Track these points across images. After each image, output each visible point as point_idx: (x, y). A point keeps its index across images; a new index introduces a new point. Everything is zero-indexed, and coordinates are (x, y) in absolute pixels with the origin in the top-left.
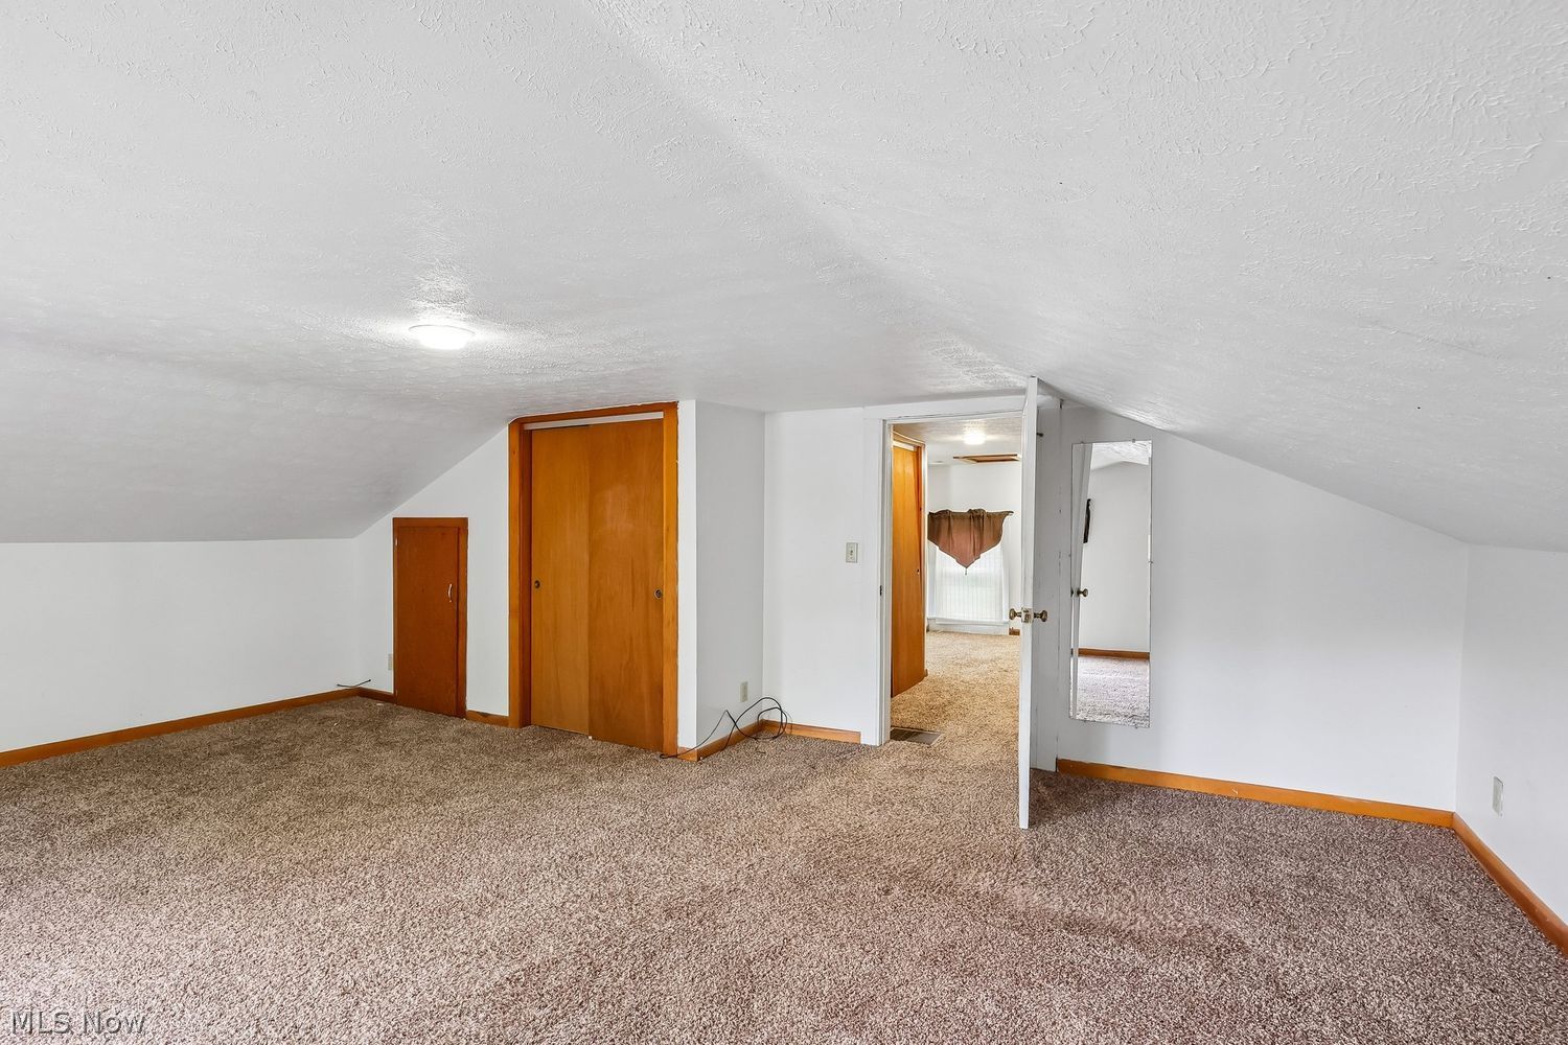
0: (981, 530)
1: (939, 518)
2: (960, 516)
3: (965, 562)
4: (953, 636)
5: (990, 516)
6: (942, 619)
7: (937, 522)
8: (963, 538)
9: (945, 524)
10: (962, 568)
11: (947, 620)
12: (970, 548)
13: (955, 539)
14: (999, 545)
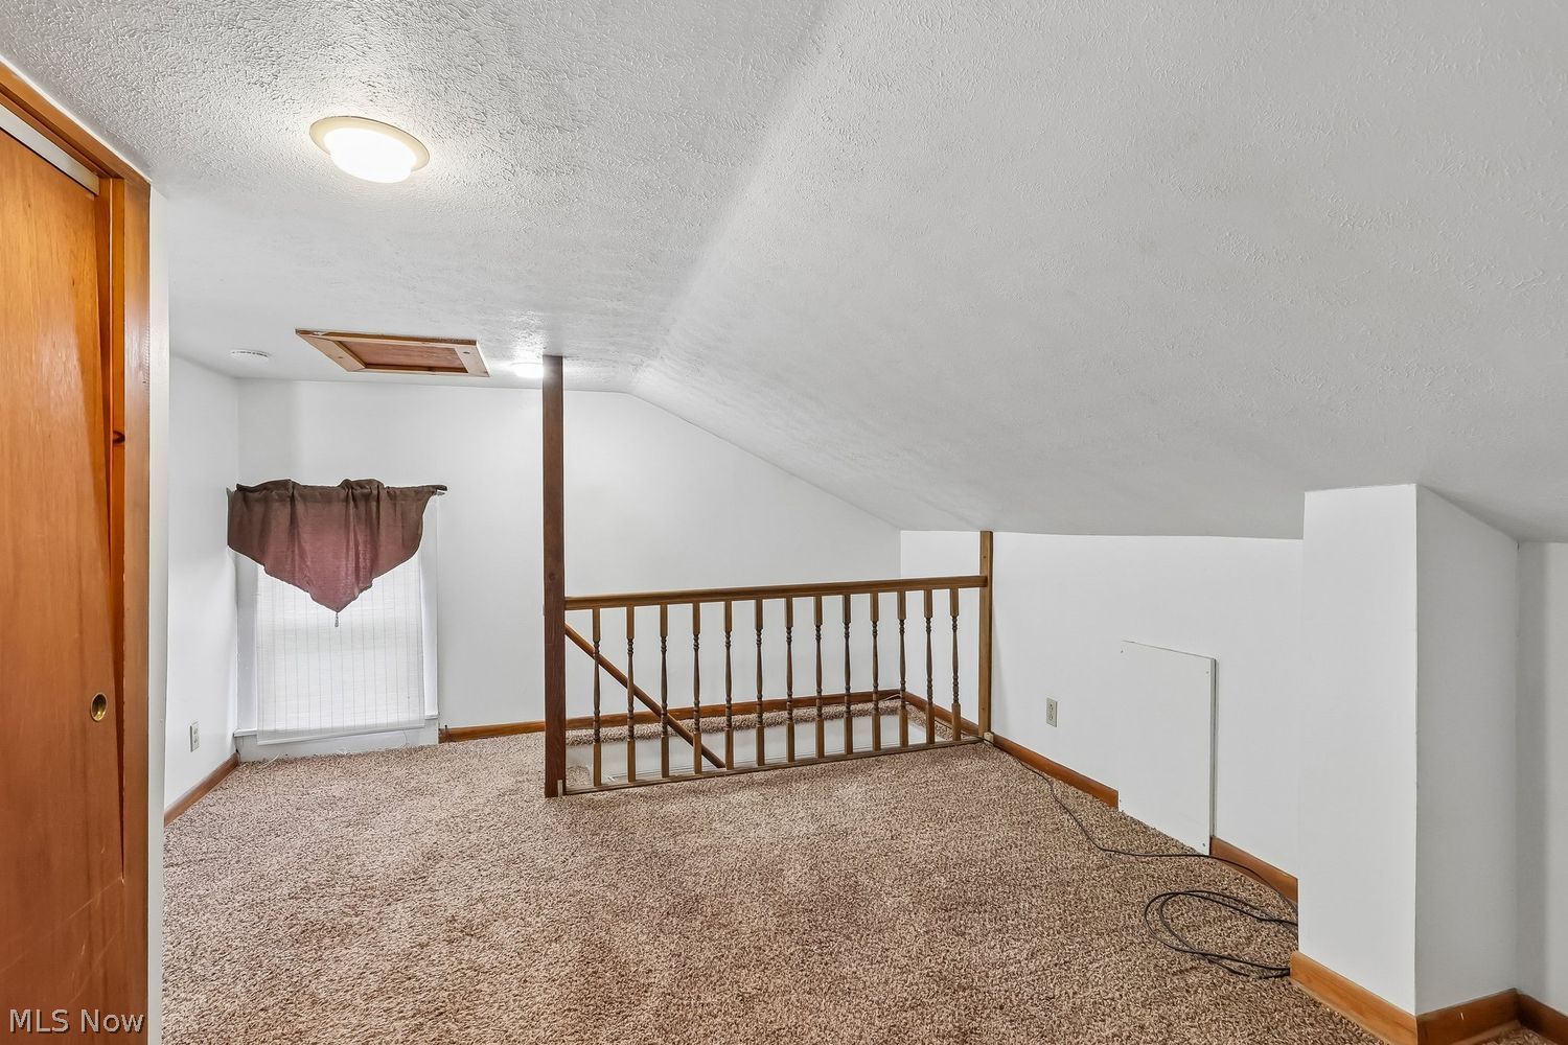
0: (372, 525)
1: (266, 501)
2: (322, 495)
3: (334, 598)
4: (302, 768)
5: (393, 494)
6: (275, 733)
7: (258, 509)
8: (327, 547)
9: (281, 514)
10: (326, 613)
11: (286, 733)
12: (346, 567)
13: (307, 547)
14: (415, 558)
